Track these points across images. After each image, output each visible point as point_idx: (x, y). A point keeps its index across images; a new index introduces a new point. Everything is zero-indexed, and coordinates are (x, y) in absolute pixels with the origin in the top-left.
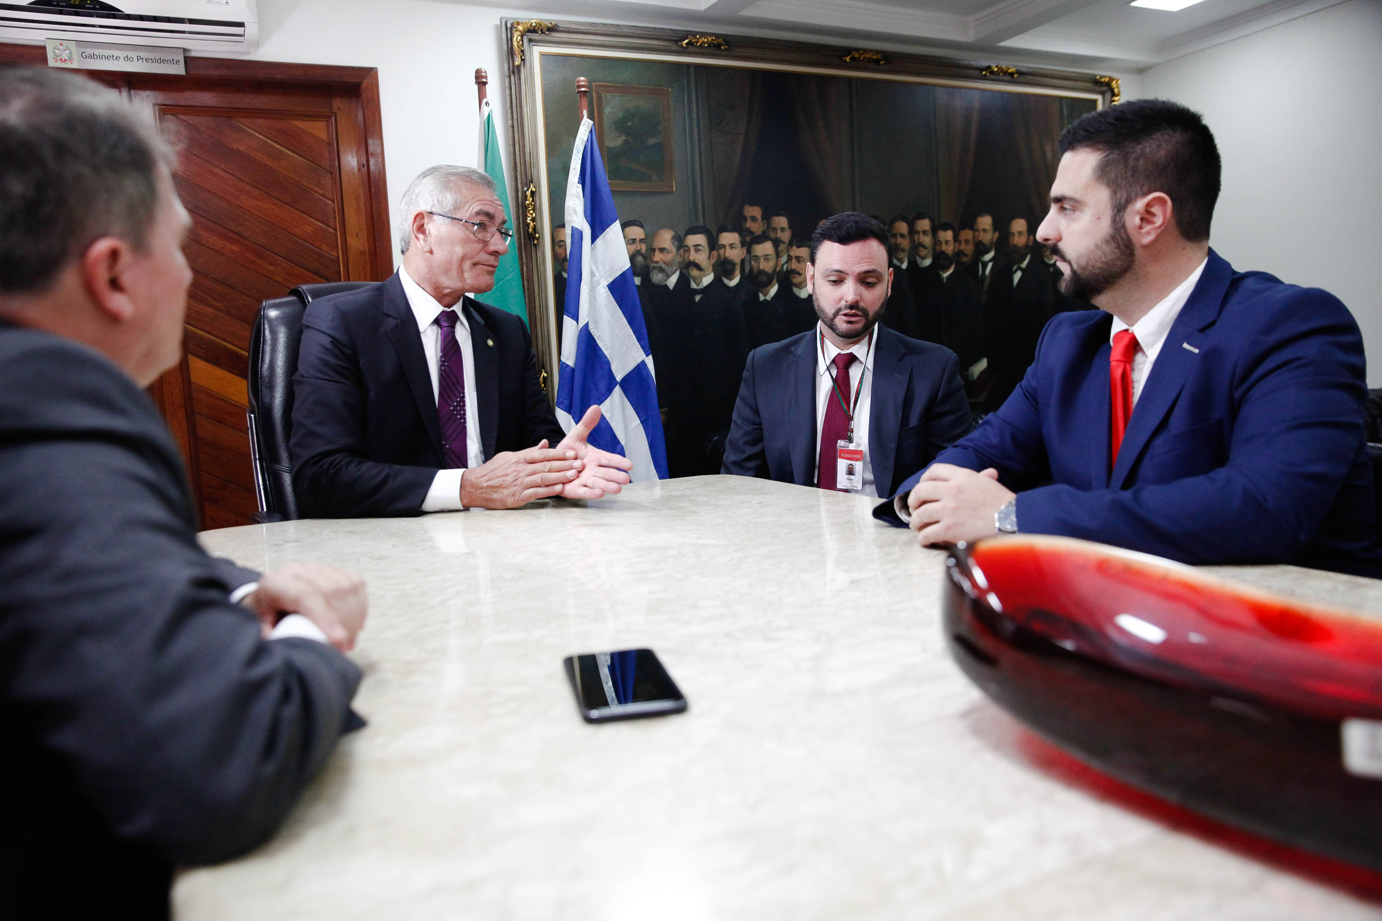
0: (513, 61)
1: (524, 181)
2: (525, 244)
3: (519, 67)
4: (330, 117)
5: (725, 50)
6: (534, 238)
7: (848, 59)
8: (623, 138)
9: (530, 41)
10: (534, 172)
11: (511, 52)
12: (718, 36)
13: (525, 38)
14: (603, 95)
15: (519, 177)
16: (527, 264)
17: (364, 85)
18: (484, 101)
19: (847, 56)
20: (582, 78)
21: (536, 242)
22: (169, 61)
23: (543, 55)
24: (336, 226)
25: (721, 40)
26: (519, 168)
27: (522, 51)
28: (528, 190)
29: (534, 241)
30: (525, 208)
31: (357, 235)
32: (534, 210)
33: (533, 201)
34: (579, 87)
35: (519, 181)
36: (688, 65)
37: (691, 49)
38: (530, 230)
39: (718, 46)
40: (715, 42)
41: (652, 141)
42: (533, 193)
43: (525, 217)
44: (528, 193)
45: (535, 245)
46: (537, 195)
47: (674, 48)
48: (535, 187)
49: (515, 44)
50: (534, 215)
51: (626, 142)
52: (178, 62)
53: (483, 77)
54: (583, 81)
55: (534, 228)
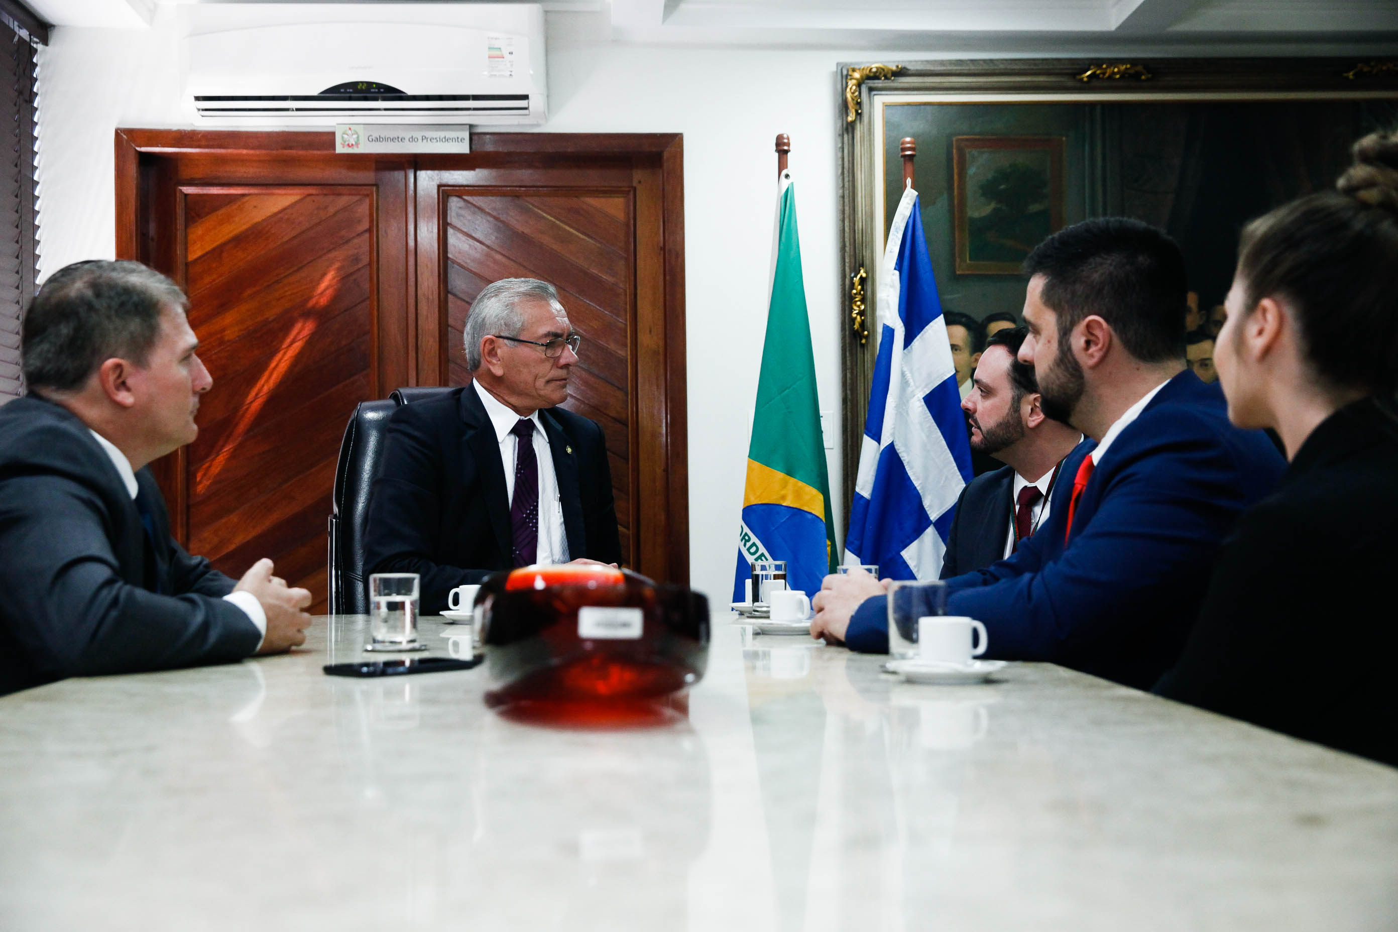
0: (847, 115)
1: (853, 265)
2: (851, 344)
3: (853, 123)
4: (629, 191)
5: (1147, 80)
6: (862, 337)
7: (1351, 75)
8: (993, 205)
9: (871, 89)
10: (867, 254)
11: (844, 107)
12: (1134, 62)
13: (864, 89)
14: (967, 151)
15: (847, 260)
16: (852, 369)
17: (666, 155)
18: (784, 172)
19: (1348, 71)
20: (908, 139)
21: (864, 341)
22: (454, 140)
23: (887, 106)
24: (626, 319)
25: (1140, 68)
26: (847, 249)
27: (859, 104)
28: (856, 276)
29: (861, 340)
30: (852, 299)
31: (650, 331)
32: (863, 301)
33: (862, 289)
34: (903, 150)
35: (847, 265)
36: (1092, 105)
37: (1095, 83)
38: (856, 326)
39: (1137, 76)
40: (1132, 71)
41: (1034, 208)
42: (863, 281)
43: (851, 310)
44: (856, 280)
45: (862, 346)
46: (869, 283)
47: (1070, 83)
48: (866, 272)
49: (849, 95)
50: (863, 307)
51: (995, 210)
52: (462, 140)
53: (785, 144)
54: (909, 143)
55: (863, 324)
